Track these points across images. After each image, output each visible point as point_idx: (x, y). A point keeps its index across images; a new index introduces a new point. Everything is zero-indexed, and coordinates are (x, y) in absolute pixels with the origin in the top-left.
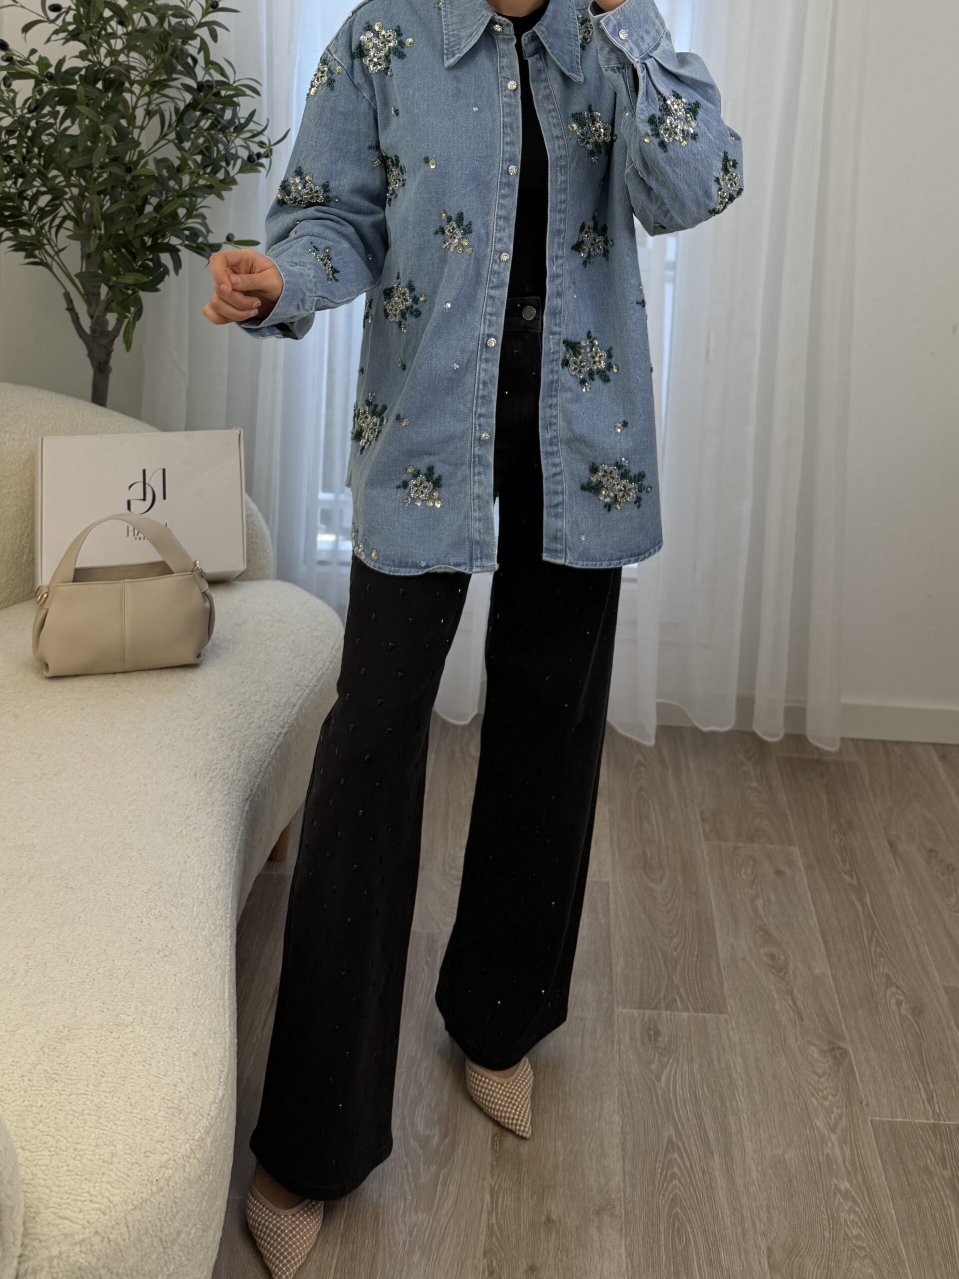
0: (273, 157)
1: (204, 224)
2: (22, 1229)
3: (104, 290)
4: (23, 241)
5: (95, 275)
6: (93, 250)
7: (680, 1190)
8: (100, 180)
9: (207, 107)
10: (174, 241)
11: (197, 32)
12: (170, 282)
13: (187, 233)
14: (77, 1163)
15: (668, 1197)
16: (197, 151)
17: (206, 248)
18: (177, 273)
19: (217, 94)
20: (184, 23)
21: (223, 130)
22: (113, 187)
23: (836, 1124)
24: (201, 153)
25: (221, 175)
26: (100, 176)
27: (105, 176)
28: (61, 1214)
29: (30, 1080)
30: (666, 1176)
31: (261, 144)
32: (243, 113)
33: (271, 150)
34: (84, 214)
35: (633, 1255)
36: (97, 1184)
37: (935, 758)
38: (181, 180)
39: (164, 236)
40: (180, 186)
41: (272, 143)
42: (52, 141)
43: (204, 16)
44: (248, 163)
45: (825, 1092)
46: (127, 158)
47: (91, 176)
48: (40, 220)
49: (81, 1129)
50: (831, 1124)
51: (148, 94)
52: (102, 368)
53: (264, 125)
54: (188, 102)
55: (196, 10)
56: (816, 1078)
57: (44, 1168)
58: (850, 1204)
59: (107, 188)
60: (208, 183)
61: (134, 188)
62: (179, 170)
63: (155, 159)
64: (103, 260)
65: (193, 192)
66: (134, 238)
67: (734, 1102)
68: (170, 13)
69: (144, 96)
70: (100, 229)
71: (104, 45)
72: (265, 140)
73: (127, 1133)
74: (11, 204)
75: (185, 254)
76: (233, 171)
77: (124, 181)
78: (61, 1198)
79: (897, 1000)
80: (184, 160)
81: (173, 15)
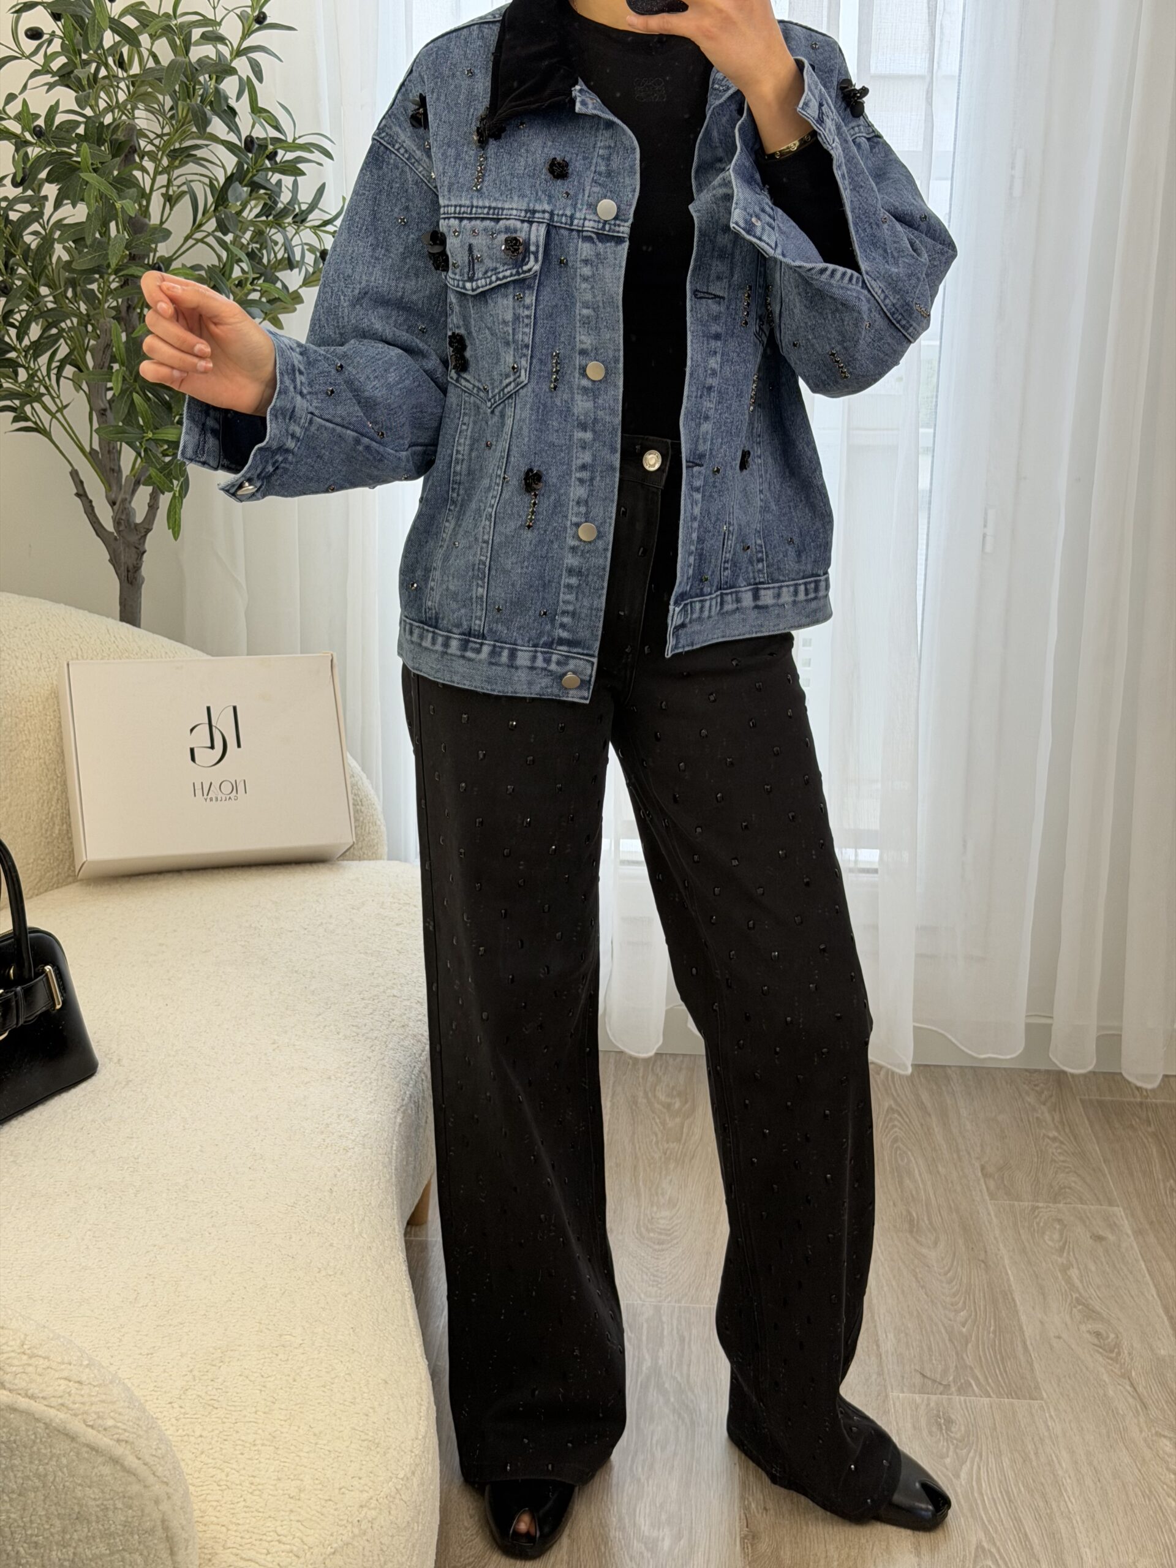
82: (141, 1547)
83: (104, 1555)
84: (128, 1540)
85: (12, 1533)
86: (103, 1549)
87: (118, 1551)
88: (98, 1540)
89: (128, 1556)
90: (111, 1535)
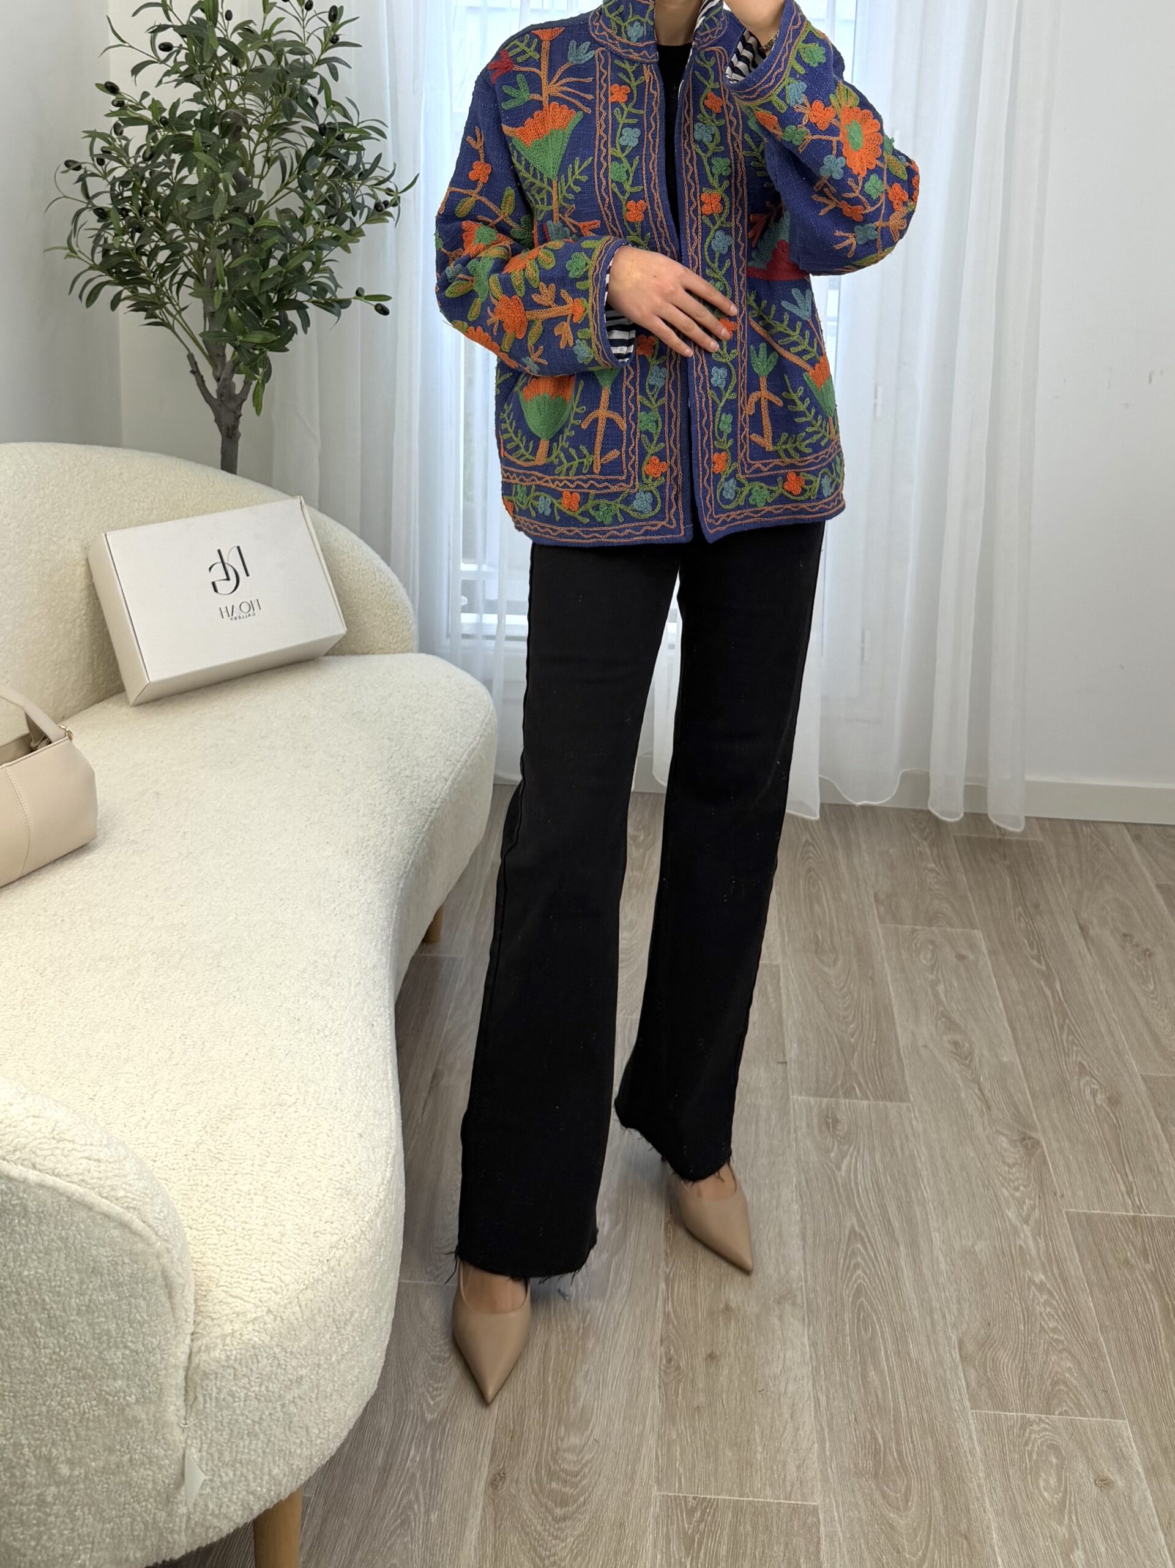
0: (401, 205)
1: (332, 278)
2: (193, 1307)
3: (229, 350)
4: (143, 299)
5: (220, 335)
6: (217, 308)
7: (864, 1279)
8: (220, 233)
9: (330, 151)
10: (301, 297)
11: (316, 70)
12: (298, 342)
13: (314, 288)
14: (247, 1243)
15: (853, 1286)
16: (320, 201)
17: (335, 304)
18: (306, 332)
19: (341, 138)
20: (302, 61)
21: (348, 177)
22: (234, 240)
23: (1029, 1216)
24: (325, 202)
25: (346, 226)
26: (219, 229)
27: (225, 229)
28: (232, 1294)
29: (194, 1160)
30: (849, 1266)
31: (389, 192)
32: (368, 158)
33: (399, 198)
34: (205, 271)
35: (817, 1344)
36: (267, 1264)
37: (1128, 838)
38: (305, 231)
39: (290, 292)
40: (305, 240)
41: (399, 191)
42: (168, 192)
43: (324, 51)
44: (376, 212)
45: (1016, 1183)
46: (247, 211)
47: (211, 229)
48: (161, 276)
49: (249, 1209)
50: (1024, 1214)
51: (266, 140)
52: (230, 434)
53: (391, 171)
54: (309, 147)
55: (314, 45)
56: (1007, 1169)
57: (212, 1247)
58: (1045, 1297)
59: (228, 241)
60: (334, 235)
61: (257, 240)
62: (303, 220)
63: (277, 209)
64: (228, 317)
65: (318, 244)
66: (260, 294)
67: (919, 1193)
68: (286, 49)
69: (262, 142)
70: (224, 286)
71: (219, 86)
72: (392, 187)
73: (296, 1214)
74: (128, 260)
75: (312, 310)
76: (359, 221)
77: (248, 233)
78: (232, 1277)
79: (1092, 1090)
80: (307, 211)
81: (291, 52)
82: (144, 1293)
83: (114, 1300)
84: (132, 1289)
85: (39, 1285)
86: (113, 1296)
87: (126, 1298)
88: (109, 1289)
89: (133, 1301)
90: (121, 1285)
